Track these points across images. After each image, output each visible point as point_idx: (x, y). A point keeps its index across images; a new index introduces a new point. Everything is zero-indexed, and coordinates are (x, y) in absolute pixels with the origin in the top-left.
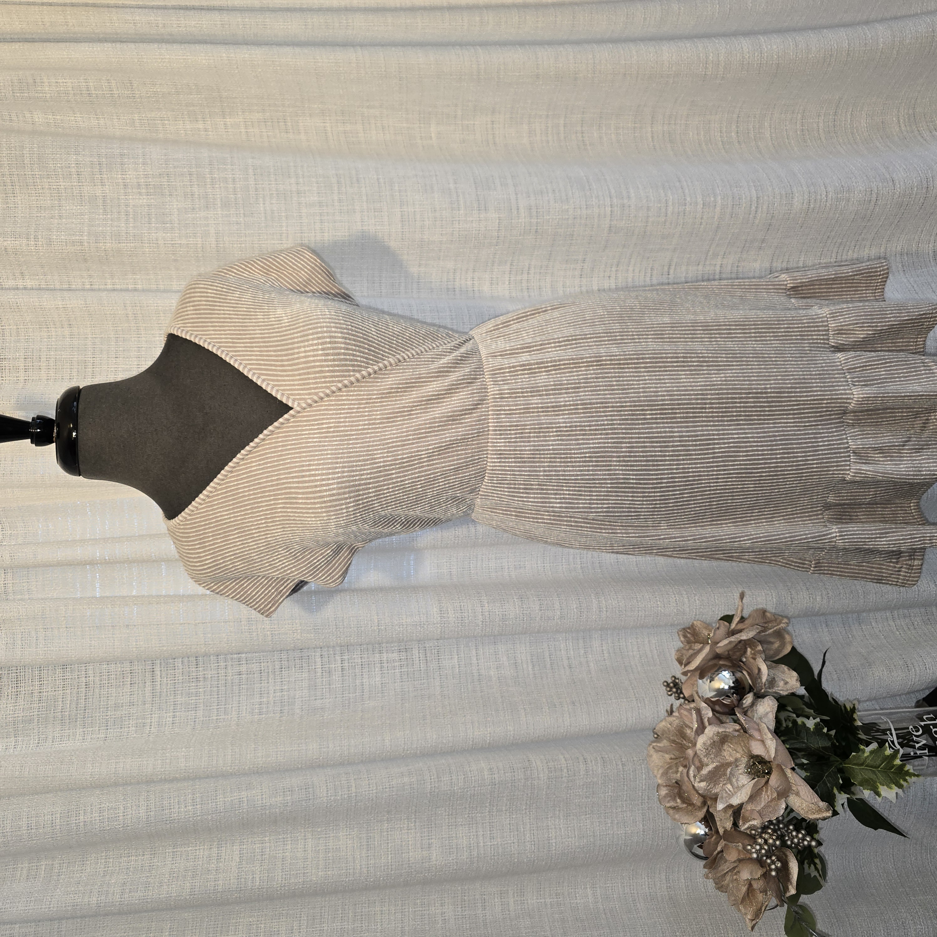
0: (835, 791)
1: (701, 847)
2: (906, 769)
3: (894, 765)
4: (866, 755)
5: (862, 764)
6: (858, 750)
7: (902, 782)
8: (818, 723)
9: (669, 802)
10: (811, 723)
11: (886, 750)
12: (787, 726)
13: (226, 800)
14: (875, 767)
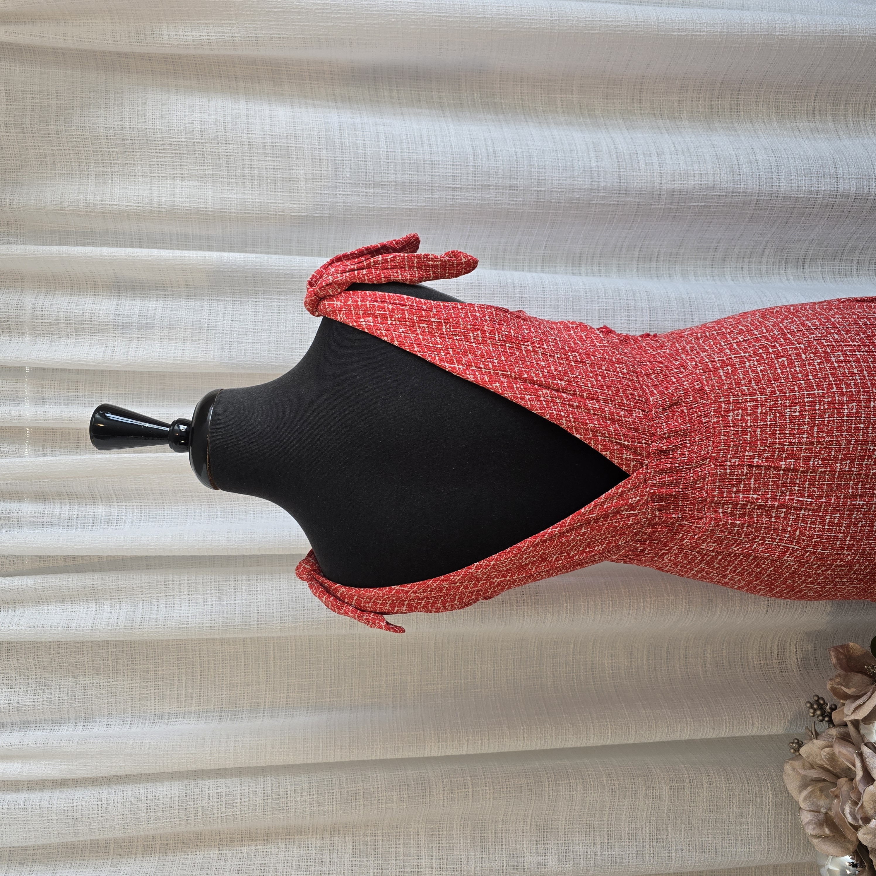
9: (813, 830)
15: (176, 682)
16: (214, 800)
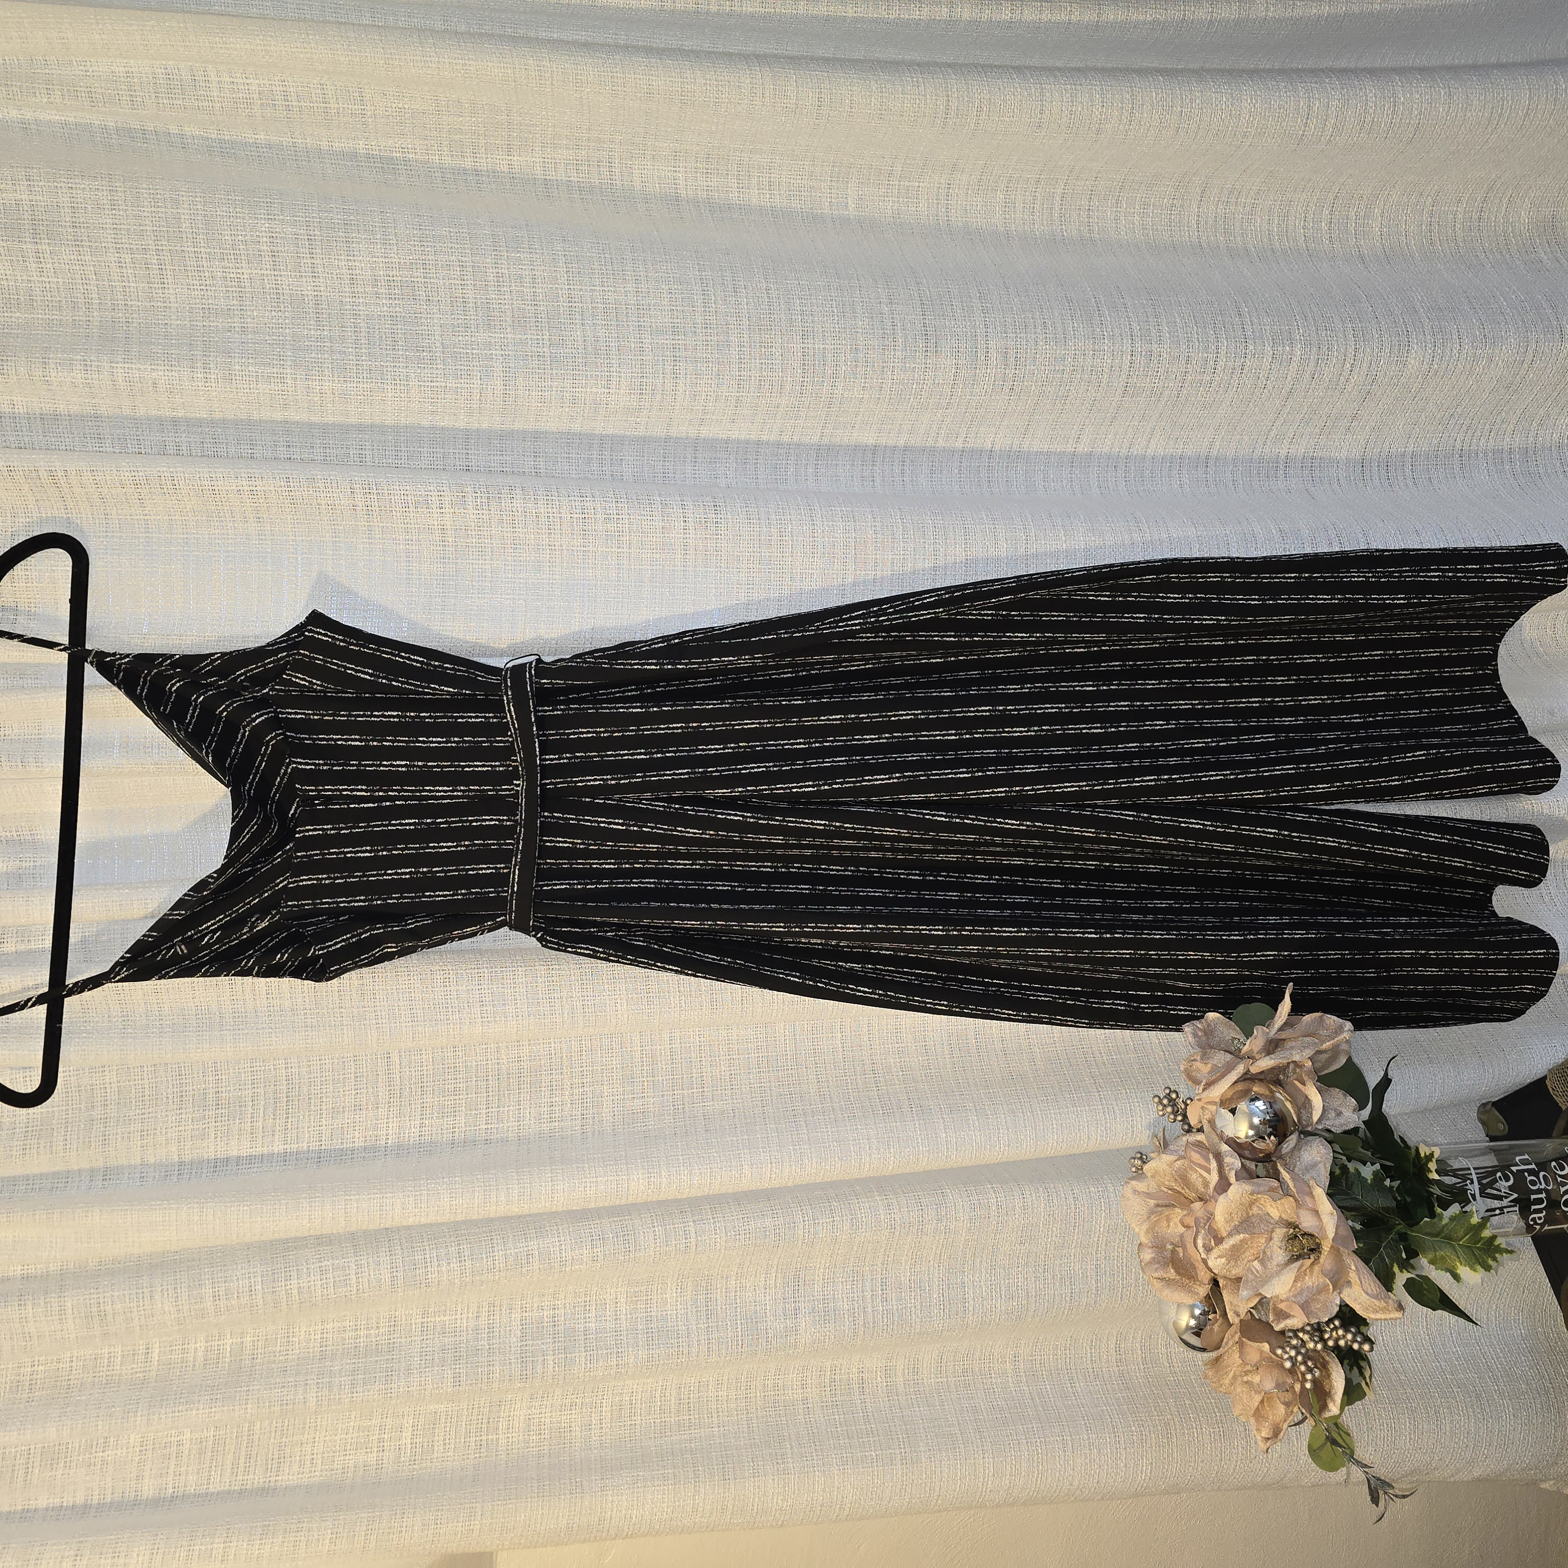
0: (1396, 1269)
1: (1197, 1334)
2: (1496, 1243)
3: (1482, 1238)
4: (1444, 1222)
5: (1437, 1235)
6: (1432, 1215)
7: (1490, 1262)
8: (1378, 1171)
9: (1156, 1270)
10: (1368, 1172)
11: (1470, 1216)
14: (1455, 1241)
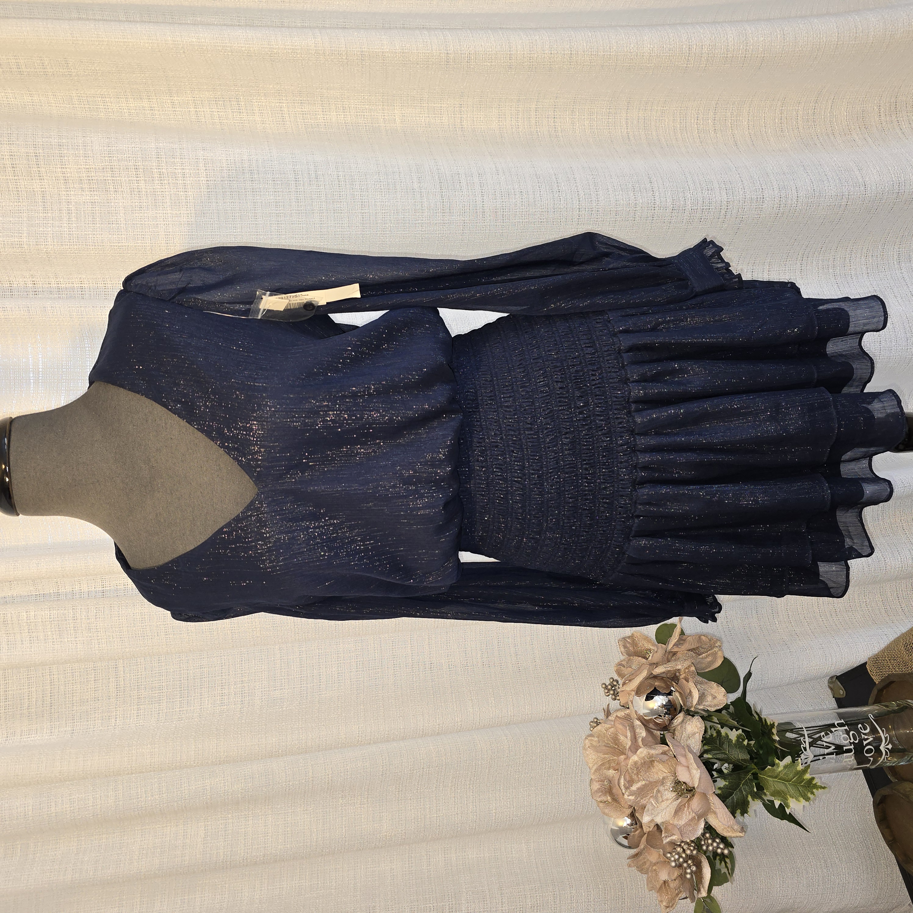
0: (750, 798)
1: (626, 838)
2: (814, 782)
3: (804, 780)
5: (776, 777)
6: (773, 765)
7: (809, 795)
8: (741, 735)
9: (600, 797)
10: (733, 735)
11: (798, 765)
12: (712, 735)
13: (191, 788)
14: (787, 781)
15: (27, 700)
16: (67, 806)
